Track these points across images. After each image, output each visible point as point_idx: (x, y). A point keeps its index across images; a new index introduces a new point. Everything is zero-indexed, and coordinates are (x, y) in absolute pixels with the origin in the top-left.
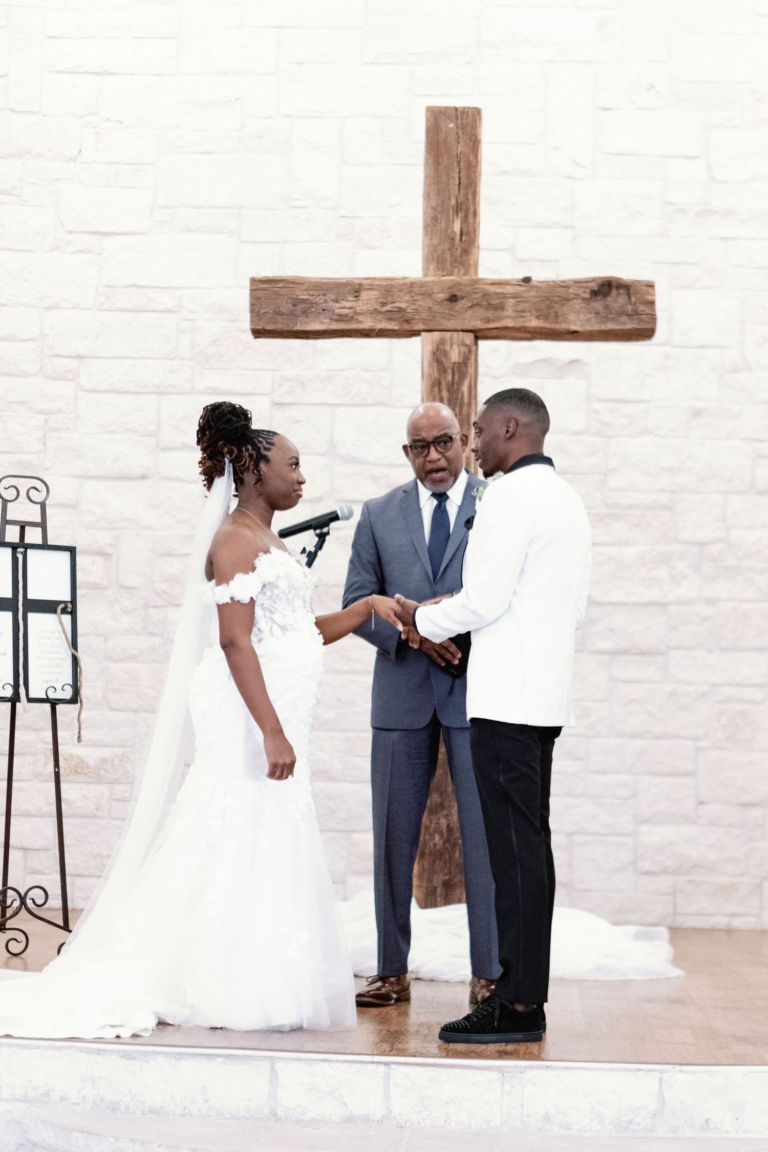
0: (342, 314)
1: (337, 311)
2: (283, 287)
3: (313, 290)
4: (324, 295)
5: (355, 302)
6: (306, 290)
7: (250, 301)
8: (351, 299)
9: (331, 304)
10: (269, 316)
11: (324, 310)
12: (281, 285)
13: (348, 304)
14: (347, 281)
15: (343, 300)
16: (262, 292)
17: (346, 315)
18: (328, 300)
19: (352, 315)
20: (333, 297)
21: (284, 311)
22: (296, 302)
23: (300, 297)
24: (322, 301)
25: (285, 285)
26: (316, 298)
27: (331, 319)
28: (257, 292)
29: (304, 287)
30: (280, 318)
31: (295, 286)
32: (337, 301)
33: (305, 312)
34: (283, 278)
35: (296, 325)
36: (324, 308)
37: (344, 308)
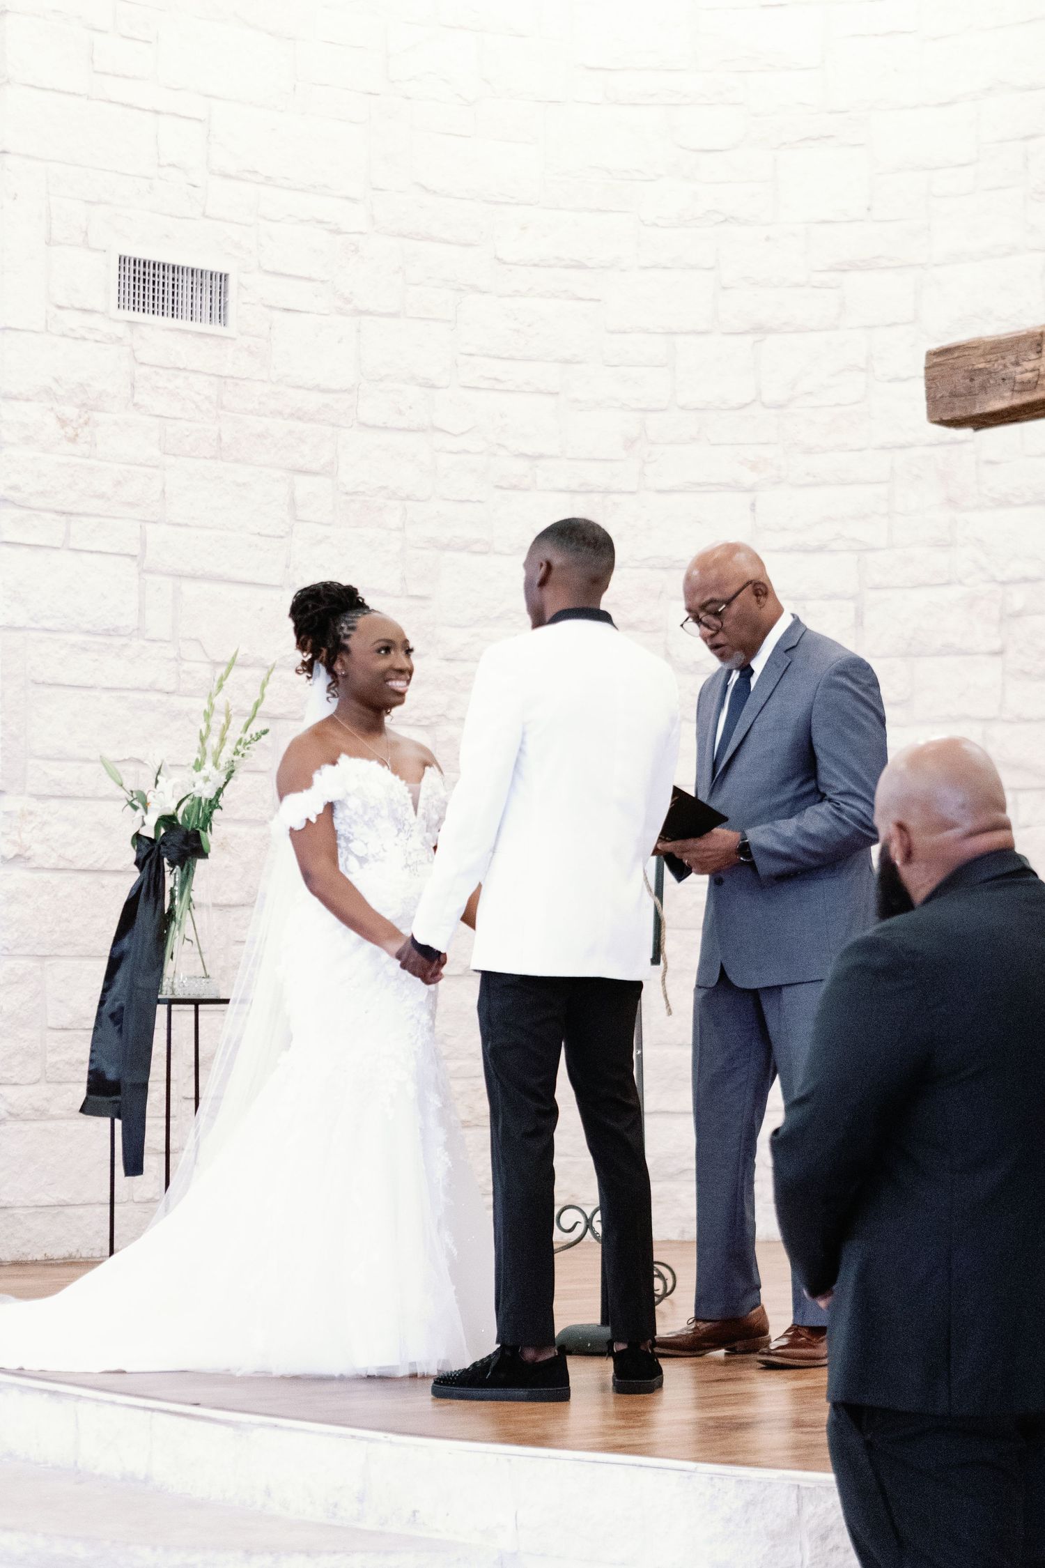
0: (1025, 381)
1: (1018, 377)
2: (958, 357)
3: (992, 354)
4: (1003, 358)
5: (1037, 361)
6: (983, 355)
7: (926, 384)
8: (1033, 356)
9: (1012, 369)
10: (946, 400)
11: (1003, 379)
12: (956, 355)
13: (1030, 365)
14: (1028, 332)
15: (1024, 360)
16: (937, 369)
17: (1029, 382)
18: (1008, 364)
19: (1036, 379)
20: (1013, 359)
21: (962, 390)
22: (972, 374)
23: (976, 367)
24: (1001, 367)
25: (961, 354)
26: (994, 365)
27: (1013, 390)
28: (933, 370)
29: (980, 352)
30: (957, 402)
31: (971, 352)
32: (1017, 364)
33: (984, 388)
34: (957, 345)
35: (975, 407)
36: (1004, 376)
37: (1027, 371)
